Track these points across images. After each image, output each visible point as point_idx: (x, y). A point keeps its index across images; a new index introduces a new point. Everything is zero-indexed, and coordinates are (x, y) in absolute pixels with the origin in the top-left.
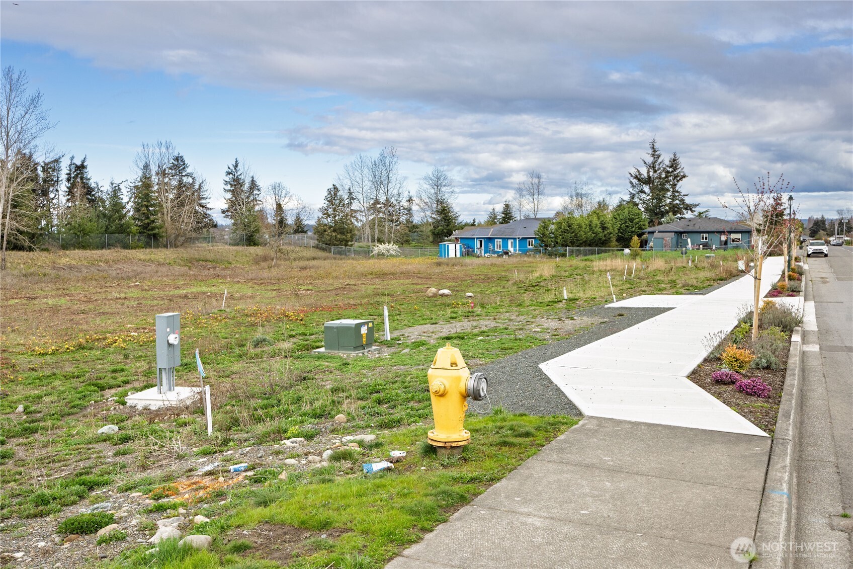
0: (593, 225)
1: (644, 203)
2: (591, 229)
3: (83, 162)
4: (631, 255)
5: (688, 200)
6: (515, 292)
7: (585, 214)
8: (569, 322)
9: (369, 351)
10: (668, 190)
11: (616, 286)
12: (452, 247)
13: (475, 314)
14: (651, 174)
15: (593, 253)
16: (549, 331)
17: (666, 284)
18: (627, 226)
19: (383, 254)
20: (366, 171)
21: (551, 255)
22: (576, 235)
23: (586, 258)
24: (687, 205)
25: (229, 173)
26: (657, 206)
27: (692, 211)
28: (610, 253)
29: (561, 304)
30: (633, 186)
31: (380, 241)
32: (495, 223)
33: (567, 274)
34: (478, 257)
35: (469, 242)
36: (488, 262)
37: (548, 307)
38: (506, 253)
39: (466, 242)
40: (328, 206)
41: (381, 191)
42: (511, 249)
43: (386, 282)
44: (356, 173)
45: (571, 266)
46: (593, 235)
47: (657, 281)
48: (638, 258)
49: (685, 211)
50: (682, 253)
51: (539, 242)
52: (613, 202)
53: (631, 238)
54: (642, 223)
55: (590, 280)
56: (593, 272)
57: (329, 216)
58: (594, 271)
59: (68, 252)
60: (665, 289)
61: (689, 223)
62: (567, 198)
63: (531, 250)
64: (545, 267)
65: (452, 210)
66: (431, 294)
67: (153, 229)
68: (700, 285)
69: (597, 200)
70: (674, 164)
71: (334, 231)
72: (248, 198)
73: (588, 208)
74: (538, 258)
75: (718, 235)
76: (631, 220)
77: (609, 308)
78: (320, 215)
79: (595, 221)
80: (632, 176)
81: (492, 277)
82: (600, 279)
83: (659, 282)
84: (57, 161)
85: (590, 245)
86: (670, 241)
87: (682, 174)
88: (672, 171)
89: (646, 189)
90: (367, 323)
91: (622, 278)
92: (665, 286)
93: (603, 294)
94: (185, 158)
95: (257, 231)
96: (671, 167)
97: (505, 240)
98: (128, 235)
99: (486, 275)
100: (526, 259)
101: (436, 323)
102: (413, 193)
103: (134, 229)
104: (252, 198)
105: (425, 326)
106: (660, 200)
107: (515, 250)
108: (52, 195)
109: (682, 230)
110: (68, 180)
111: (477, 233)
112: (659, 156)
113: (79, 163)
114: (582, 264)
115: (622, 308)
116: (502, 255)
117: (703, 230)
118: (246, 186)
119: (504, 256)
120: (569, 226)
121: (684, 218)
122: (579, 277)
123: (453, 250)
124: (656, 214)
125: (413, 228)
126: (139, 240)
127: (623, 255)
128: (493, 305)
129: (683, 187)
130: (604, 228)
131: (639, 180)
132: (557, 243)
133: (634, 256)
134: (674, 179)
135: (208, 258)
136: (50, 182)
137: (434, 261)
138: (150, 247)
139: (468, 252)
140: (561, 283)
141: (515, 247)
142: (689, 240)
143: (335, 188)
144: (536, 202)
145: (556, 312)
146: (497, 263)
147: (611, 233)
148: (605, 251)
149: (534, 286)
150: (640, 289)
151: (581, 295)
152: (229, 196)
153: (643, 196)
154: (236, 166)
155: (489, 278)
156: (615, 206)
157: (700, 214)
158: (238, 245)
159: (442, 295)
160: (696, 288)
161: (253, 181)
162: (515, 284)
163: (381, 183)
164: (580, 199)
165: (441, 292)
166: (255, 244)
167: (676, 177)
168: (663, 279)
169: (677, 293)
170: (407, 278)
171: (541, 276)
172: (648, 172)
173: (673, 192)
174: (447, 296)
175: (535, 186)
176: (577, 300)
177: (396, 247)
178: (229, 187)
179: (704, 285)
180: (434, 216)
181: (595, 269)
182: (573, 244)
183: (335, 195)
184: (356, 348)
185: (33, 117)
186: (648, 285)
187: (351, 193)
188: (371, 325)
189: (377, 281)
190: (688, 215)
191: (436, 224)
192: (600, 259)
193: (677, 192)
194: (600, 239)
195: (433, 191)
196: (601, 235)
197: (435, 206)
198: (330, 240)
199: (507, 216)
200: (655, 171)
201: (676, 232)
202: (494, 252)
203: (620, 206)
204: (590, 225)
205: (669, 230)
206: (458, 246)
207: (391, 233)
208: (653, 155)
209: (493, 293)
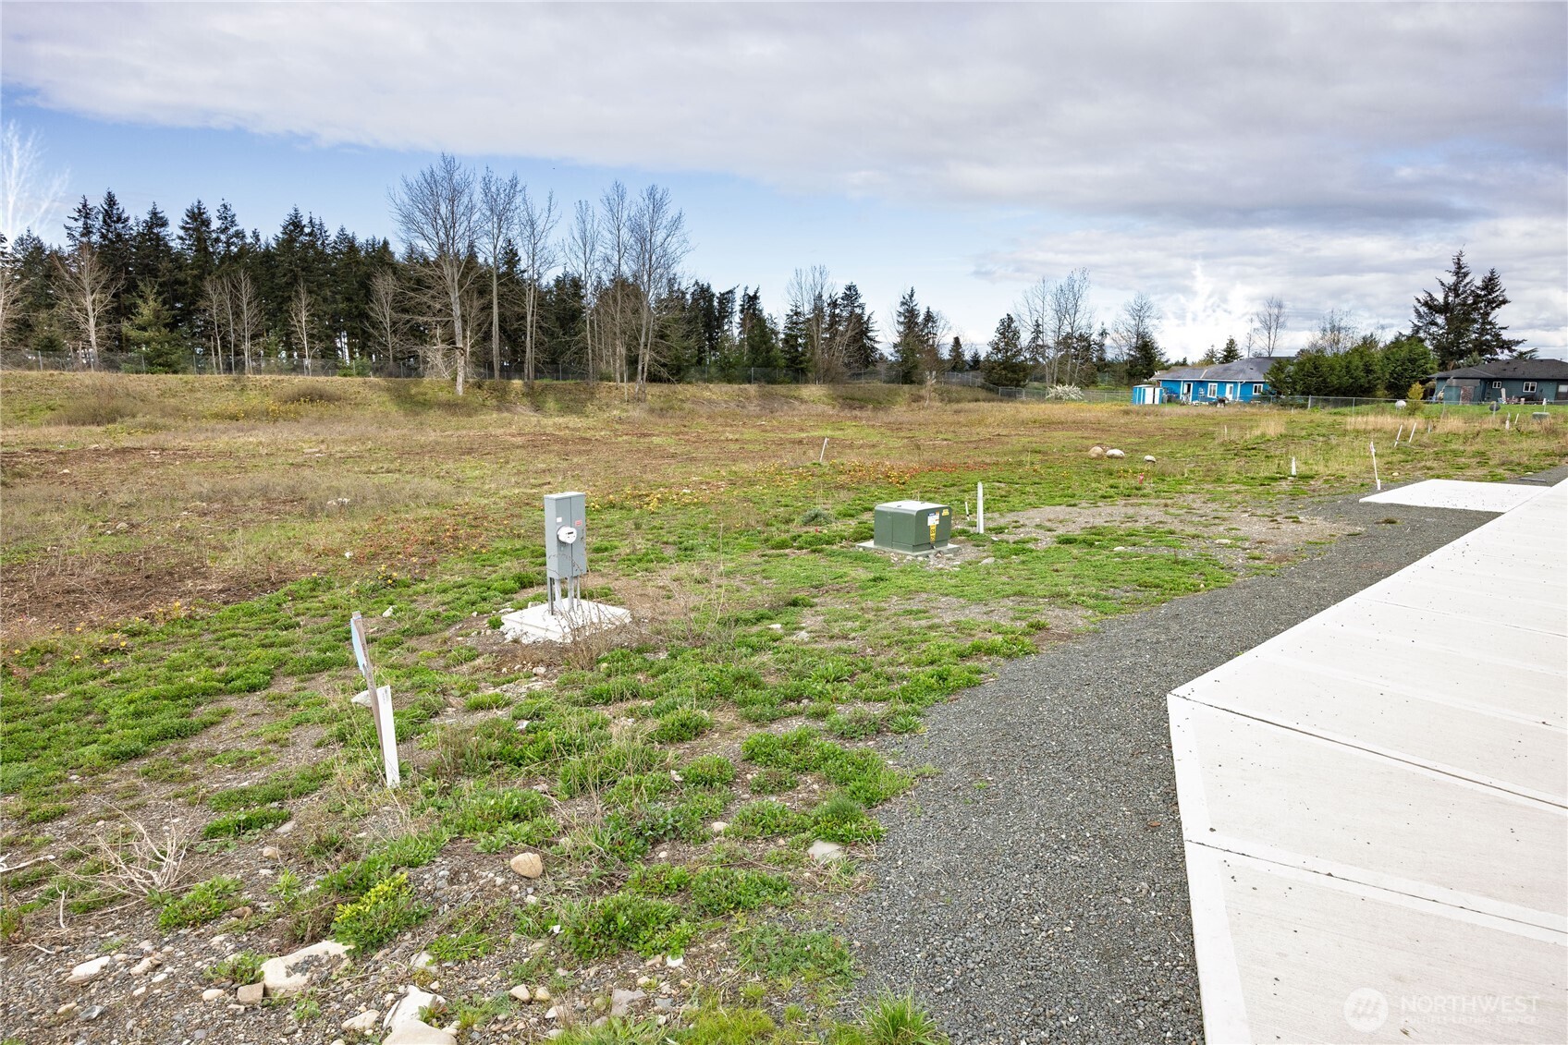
0: (1352, 367)
1: (1434, 339)
2: (1348, 372)
3: (756, 293)
4: (1407, 408)
5: (1506, 336)
6: (1219, 456)
7: (1342, 352)
8: (1288, 527)
9: (939, 552)
10: (1475, 321)
11: (1382, 456)
12: (1149, 391)
13: (1141, 492)
14: (1450, 299)
15: (1348, 404)
16: (1247, 545)
17: (1470, 458)
18: (1406, 370)
19: (1061, 398)
20: (1048, 298)
21: (1284, 405)
22: (1324, 380)
23: (1336, 410)
24: (1504, 342)
25: (903, 304)
26: (1456, 342)
27: (1511, 351)
28: (1374, 406)
29: (1284, 483)
30: (1419, 315)
31: (1059, 382)
32: (1213, 363)
33: (1304, 433)
34: (1184, 404)
35: (1173, 386)
36: (1194, 411)
37: (1261, 488)
38: (1222, 401)
39: (1168, 385)
40: (999, 340)
41: (1066, 322)
42: (1229, 396)
43: (1048, 434)
44: (1037, 300)
45: (1312, 421)
46: (1351, 381)
47: (1451, 451)
48: (1418, 413)
49: (1498, 350)
50: (1492, 409)
51: (1270, 388)
52: (1386, 338)
53: (1410, 386)
54: (1429, 366)
55: (1338, 445)
56: (1345, 433)
57: (1000, 351)
58: (1346, 430)
59: (711, 386)
60: (1469, 467)
61: (1506, 367)
62: (1319, 334)
63: (1256, 398)
64: (1272, 422)
65: (1156, 345)
66: (1094, 455)
67: (801, 362)
68: (1534, 463)
69: (1363, 334)
70: (1490, 283)
71: (1005, 369)
72: (922, 331)
73: (1347, 344)
74: (1266, 408)
75: (1554, 385)
76: (1413, 361)
77: (1369, 504)
78: (990, 349)
79: (1356, 361)
80: (1419, 301)
81: (1194, 433)
82: (1356, 443)
83: (1455, 453)
84: (731, 292)
85: (1345, 395)
86: (1471, 391)
87: (1501, 299)
88: (1485, 295)
89: (1440, 320)
90: (940, 510)
91: (1391, 445)
92: (1467, 461)
93: (1357, 470)
94: (858, 287)
95: (915, 367)
96: (1483, 289)
97: (1222, 384)
98: (775, 368)
99: (1186, 430)
100: (1247, 409)
101: (1075, 505)
102: (1108, 327)
103: (782, 362)
104: (926, 331)
105: (1058, 508)
106: (1459, 335)
107: (1234, 398)
108: (726, 327)
109: (1494, 376)
110: (742, 311)
111: (1185, 375)
112: (1466, 275)
113: (752, 294)
114: (1329, 419)
115: (1392, 505)
116: (1215, 404)
117: (1526, 376)
118: (920, 319)
119: (1219, 405)
120: (1316, 368)
121: (1497, 360)
122: (1321, 439)
123: (1150, 394)
124: (1450, 353)
125: (1103, 366)
126: (786, 375)
127: (1394, 408)
128: (1179, 477)
129: (1500, 316)
130: (1368, 371)
131: (1430, 307)
132: (1295, 390)
133: (1412, 411)
134: (1486, 306)
135: (856, 396)
136: (724, 313)
137: (1123, 408)
138: (798, 382)
139: (1171, 398)
140: (1292, 447)
141: (1235, 393)
142: (1503, 391)
143: (1010, 318)
144: (1272, 337)
145: (1271, 502)
146: (1207, 413)
147: (1379, 378)
148: (1367, 402)
149: (1249, 451)
150: (1423, 464)
151: (1321, 468)
152: (901, 328)
153: (1434, 329)
154: (911, 296)
155: (1188, 434)
156: (1388, 343)
157: (1521, 354)
158: (893, 382)
159: (1111, 457)
160: (1528, 468)
161: (928, 312)
162: (1222, 444)
163: (1067, 311)
164: (1336, 333)
165: (1111, 452)
166: (912, 382)
167: (1490, 302)
168: (1462, 448)
169: (1495, 478)
170: (1078, 429)
171: (1263, 435)
172: (1446, 297)
173: (1483, 323)
174: (1117, 458)
175: (1273, 317)
176: (1312, 478)
177: (1077, 389)
178: (902, 319)
179: (1542, 463)
180: (1132, 353)
181: (1348, 427)
182: (1318, 391)
183: (1009, 326)
184: (916, 547)
185: (674, 240)
186: (1437, 456)
187: (1038, 326)
188: (946, 513)
189: (1036, 432)
190: (1504, 355)
191: (1133, 362)
192: (1358, 413)
193: (1490, 323)
194: (1361, 386)
195: (1133, 322)
196: (1362, 380)
197: (1135, 340)
198: (999, 379)
199: (1231, 354)
200: (1457, 295)
201: (1482, 379)
202: (1205, 399)
203: (1397, 343)
204: (1347, 367)
205: (1471, 375)
206: (1158, 390)
207: (1074, 372)
208: (1457, 274)
209: (1187, 456)
